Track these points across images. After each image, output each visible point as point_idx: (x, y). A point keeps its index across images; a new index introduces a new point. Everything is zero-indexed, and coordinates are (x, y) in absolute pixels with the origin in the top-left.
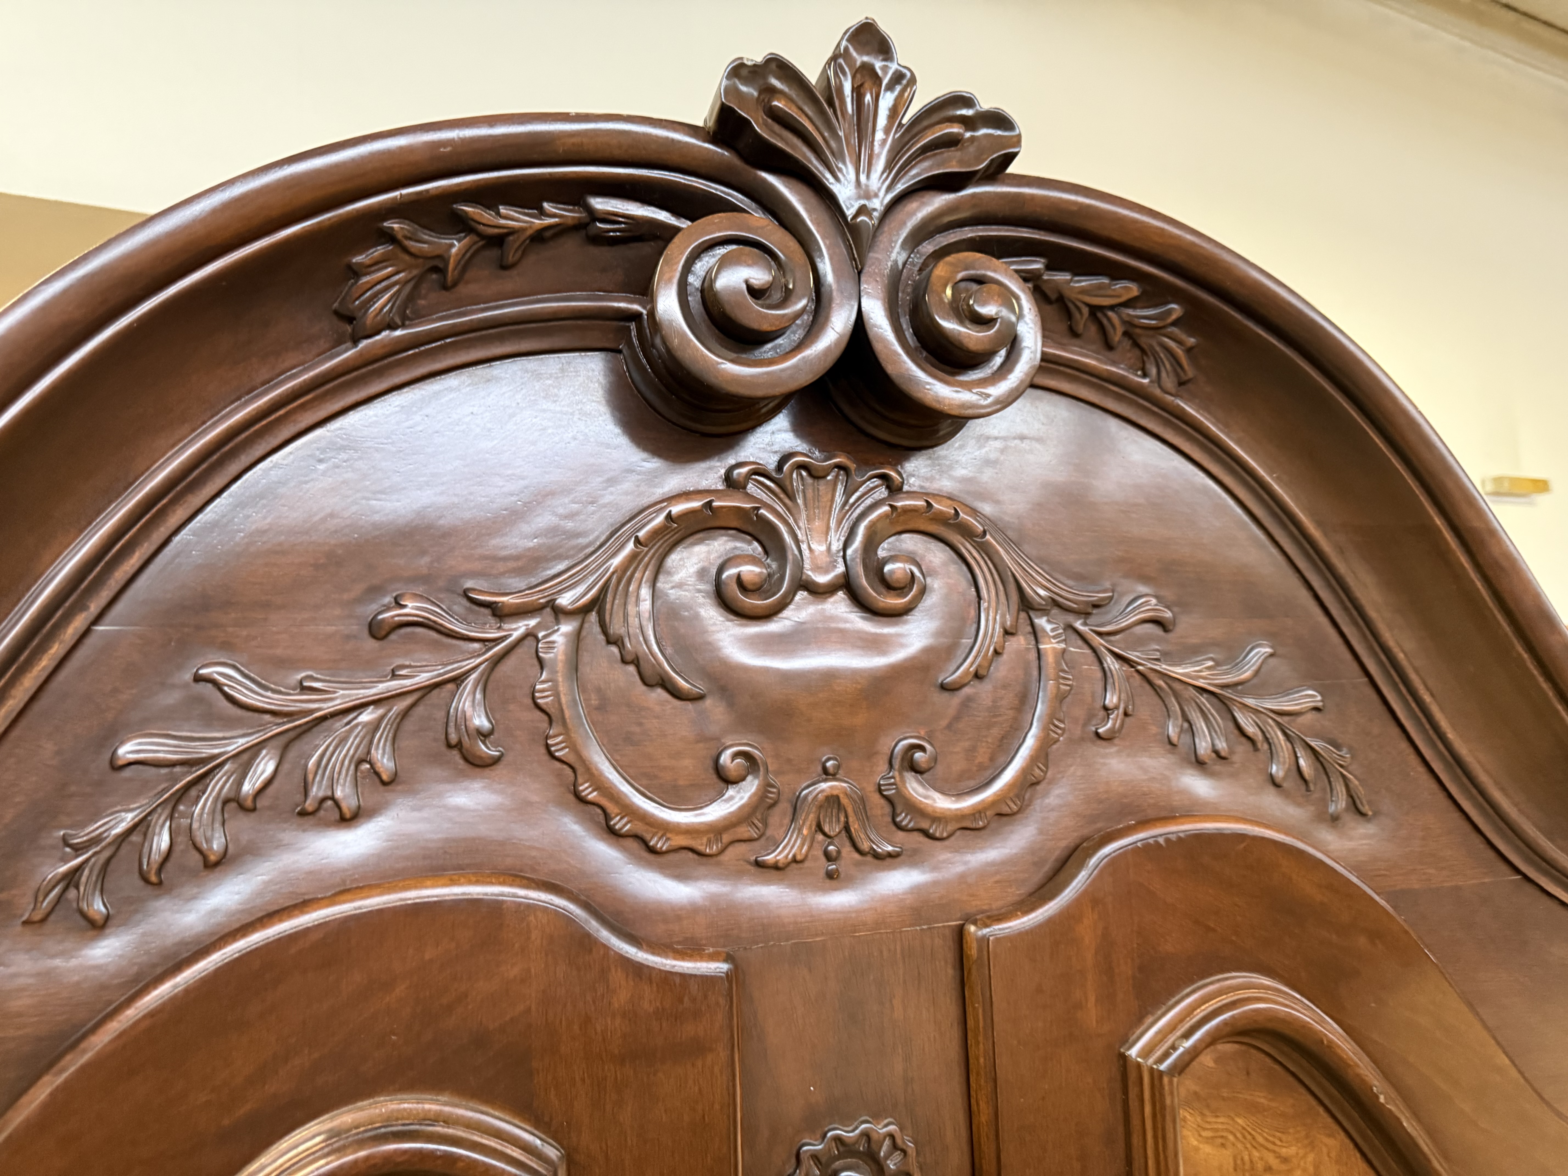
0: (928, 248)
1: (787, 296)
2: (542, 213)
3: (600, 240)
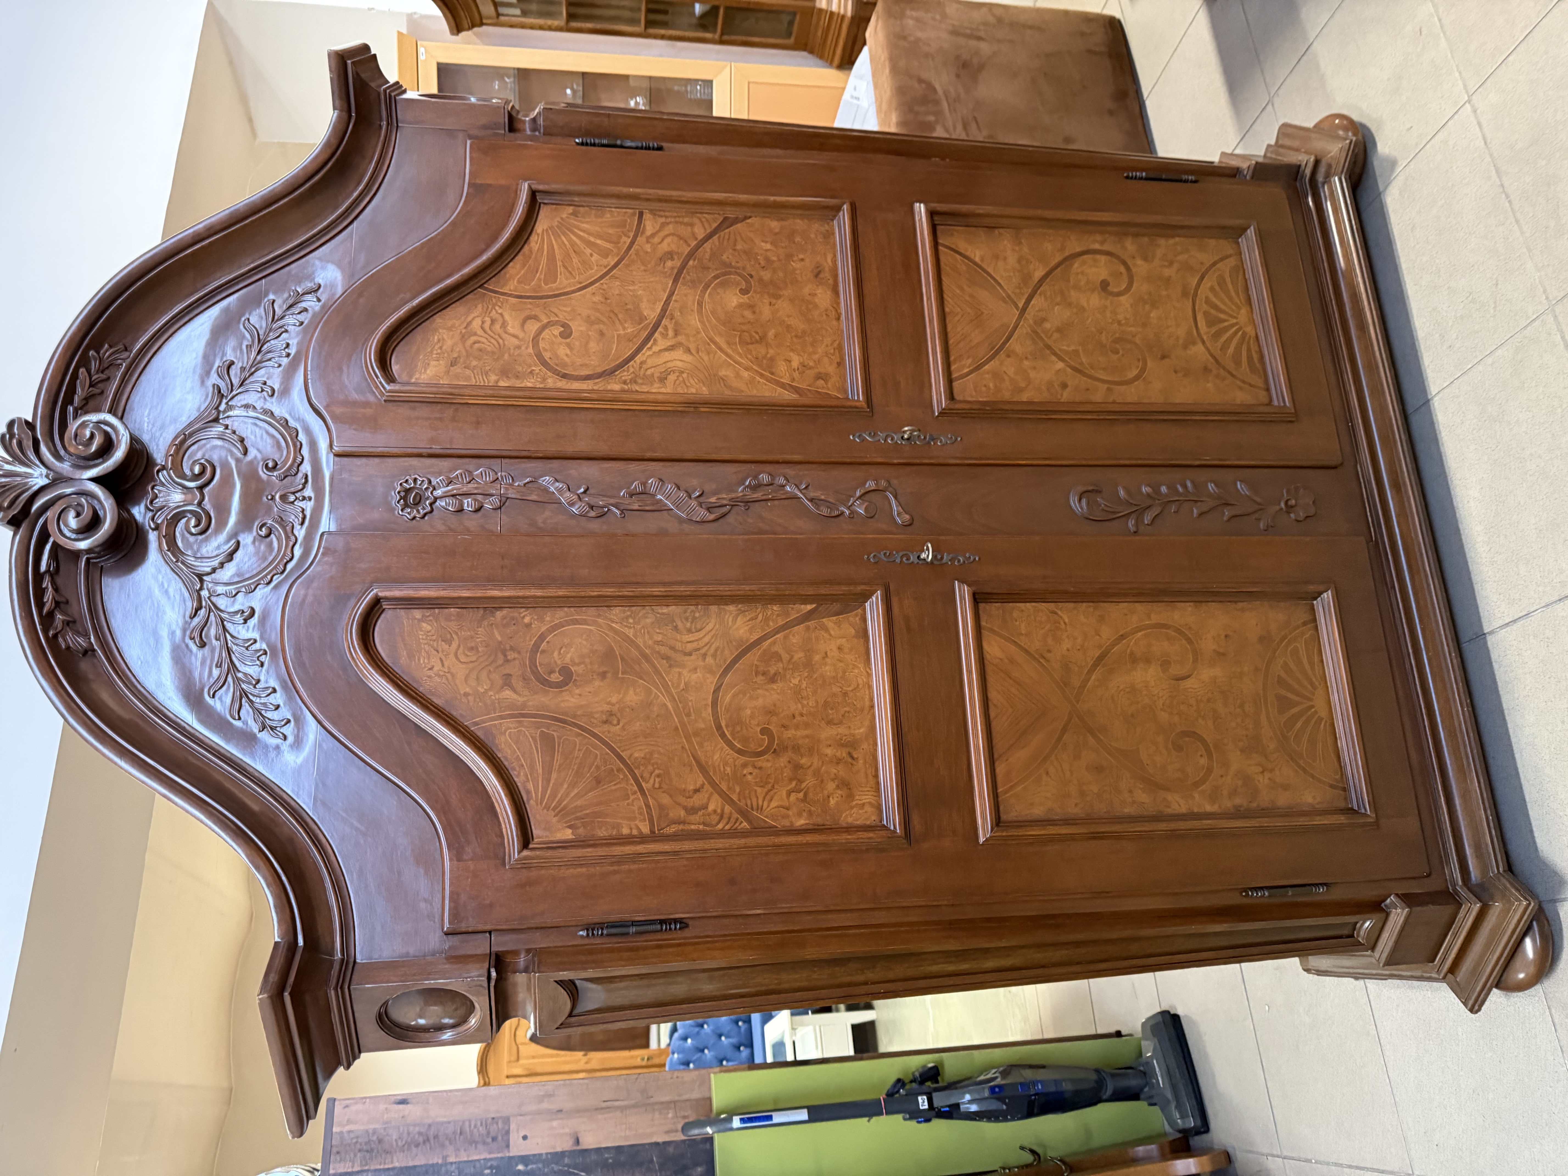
0: (62, 452)
1: (80, 505)
2: (47, 588)
3: (57, 569)
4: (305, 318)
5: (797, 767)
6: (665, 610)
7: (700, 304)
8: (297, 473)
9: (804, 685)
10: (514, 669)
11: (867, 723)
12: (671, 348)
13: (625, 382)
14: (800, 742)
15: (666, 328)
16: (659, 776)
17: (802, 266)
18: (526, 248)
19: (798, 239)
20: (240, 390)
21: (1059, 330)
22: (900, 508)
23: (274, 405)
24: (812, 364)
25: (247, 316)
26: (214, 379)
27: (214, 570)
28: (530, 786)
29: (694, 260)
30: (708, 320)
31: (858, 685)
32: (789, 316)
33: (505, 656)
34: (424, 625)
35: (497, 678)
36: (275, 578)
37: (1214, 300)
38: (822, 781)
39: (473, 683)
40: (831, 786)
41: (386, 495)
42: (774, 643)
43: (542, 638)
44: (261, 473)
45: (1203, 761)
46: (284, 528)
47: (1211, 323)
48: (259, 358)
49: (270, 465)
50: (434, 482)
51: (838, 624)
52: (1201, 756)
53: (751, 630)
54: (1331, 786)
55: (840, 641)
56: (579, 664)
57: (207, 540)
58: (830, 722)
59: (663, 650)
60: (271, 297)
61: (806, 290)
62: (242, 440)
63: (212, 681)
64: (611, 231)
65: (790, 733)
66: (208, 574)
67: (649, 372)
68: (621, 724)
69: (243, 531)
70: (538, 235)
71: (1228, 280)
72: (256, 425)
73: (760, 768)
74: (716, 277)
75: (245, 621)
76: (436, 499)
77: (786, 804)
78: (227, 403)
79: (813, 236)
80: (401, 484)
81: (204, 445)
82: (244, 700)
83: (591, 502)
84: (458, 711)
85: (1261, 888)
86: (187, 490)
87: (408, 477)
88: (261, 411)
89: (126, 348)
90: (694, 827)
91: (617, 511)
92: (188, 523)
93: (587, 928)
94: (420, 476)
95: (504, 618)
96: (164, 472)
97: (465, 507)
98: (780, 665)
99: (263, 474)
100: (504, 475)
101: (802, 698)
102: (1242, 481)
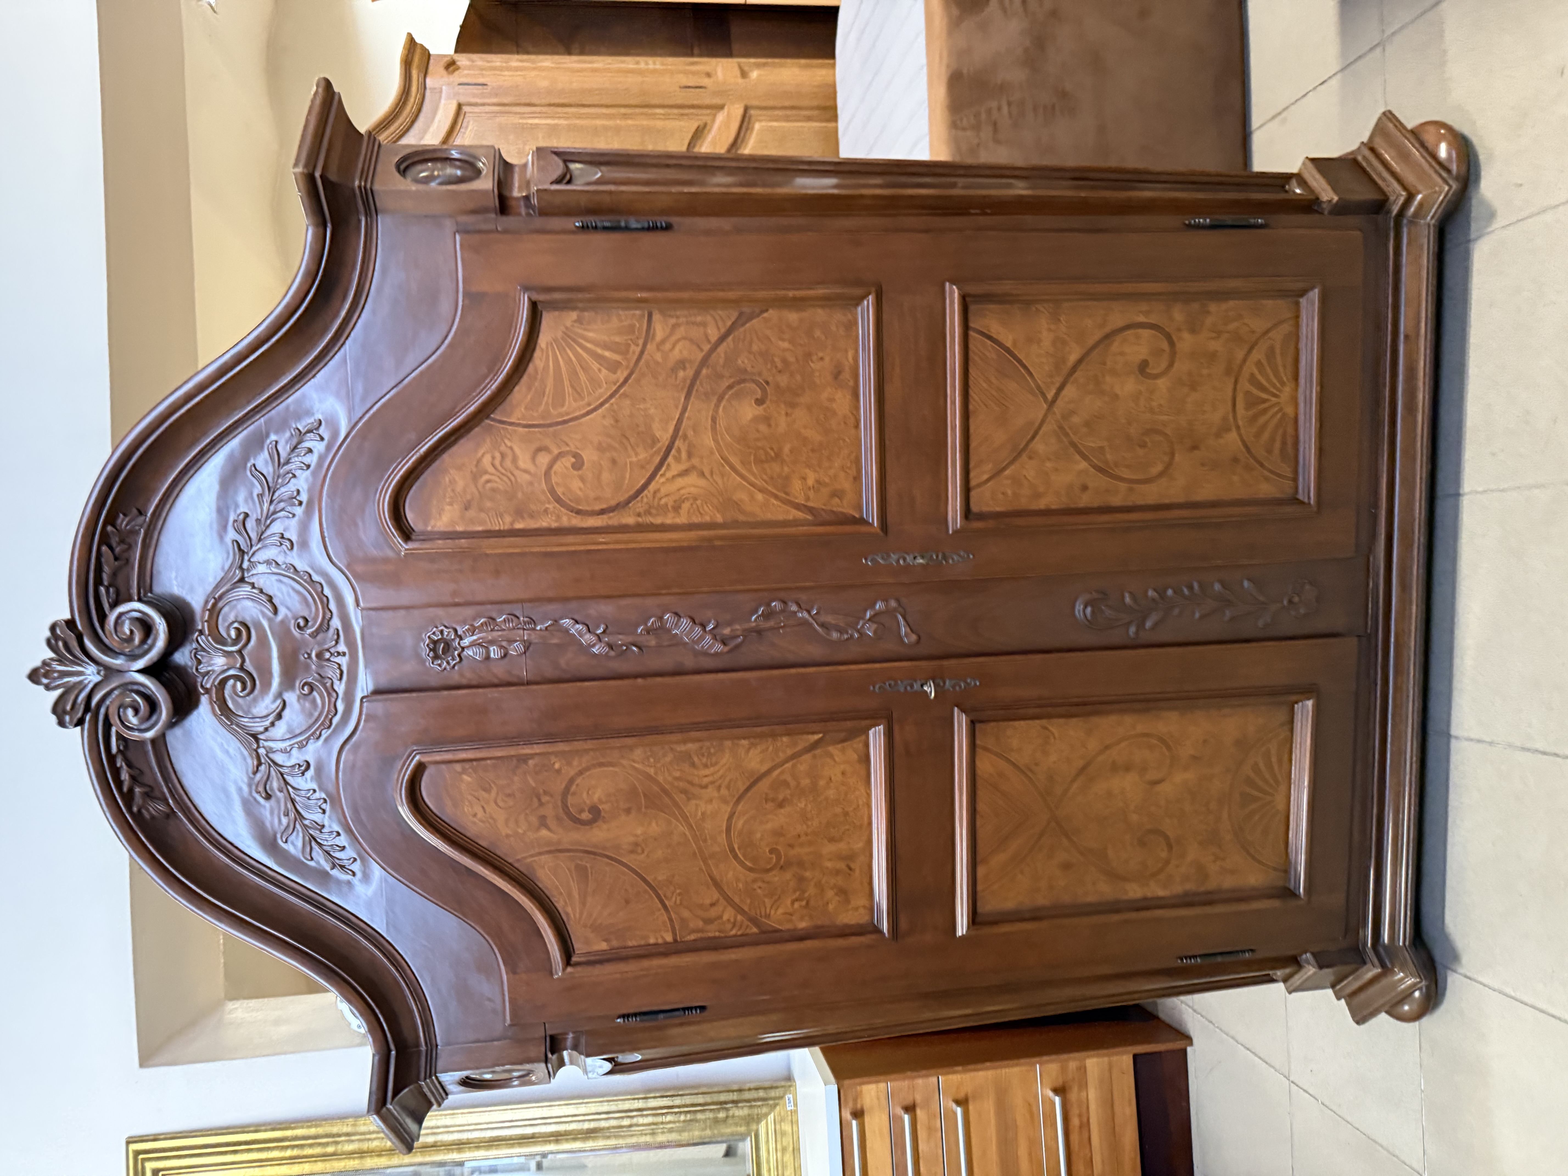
2: (121, 766)
3: (126, 746)
4: (312, 459)
5: (801, 879)
6: (682, 748)
7: (714, 420)
8: (328, 629)
9: (809, 808)
10: (548, 811)
11: (865, 838)
12: (684, 473)
13: (639, 515)
14: (805, 858)
15: (679, 451)
16: (680, 894)
17: (821, 367)
18: (531, 366)
19: (818, 333)
20: (259, 546)
21: (1087, 424)
22: (908, 630)
23: (294, 558)
24: (827, 480)
25: (252, 461)
26: (231, 534)
27: (266, 729)
28: (569, 910)
29: (708, 367)
30: (722, 439)
31: (858, 806)
32: (805, 427)
33: (539, 800)
34: (465, 777)
35: (534, 819)
36: (323, 732)
37: (1259, 377)
38: (822, 890)
39: (512, 825)
40: (830, 894)
41: (416, 647)
42: (782, 772)
43: (571, 781)
44: (294, 632)
45: (1164, 855)
46: (324, 685)
47: (1249, 406)
48: (272, 508)
49: (302, 623)
50: (460, 632)
51: (843, 750)
52: (1162, 849)
53: (762, 762)
54: (1275, 869)
55: (842, 767)
56: (606, 802)
57: (255, 700)
58: (832, 840)
59: (682, 784)
60: (273, 437)
61: (825, 395)
62: (270, 599)
63: (283, 828)
64: (617, 339)
65: (796, 851)
66: (262, 733)
67: (663, 502)
68: (646, 853)
69: (286, 690)
70: (542, 350)
71: (1278, 351)
72: (280, 581)
73: (768, 883)
74: (730, 387)
75: (303, 774)
76: (463, 649)
77: (791, 910)
78: (249, 560)
79: (834, 328)
80: (429, 637)
81: (235, 606)
82: (313, 843)
83: (611, 642)
84: (503, 850)
85: (1195, 957)
86: (228, 654)
87: (435, 629)
88: (284, 566)
89: (140, 513)
90: (710, 935)
91: (634, 648)
92: (234, 686)
93: (623, 1016)
94: (446, 627)
95: (535, 765)
96: (203, 637)
97: (492, 655)
98: (788, 792)
99: (296, 633)
100: (526, 619)
101: (807, 819)
102: (1249, 580)
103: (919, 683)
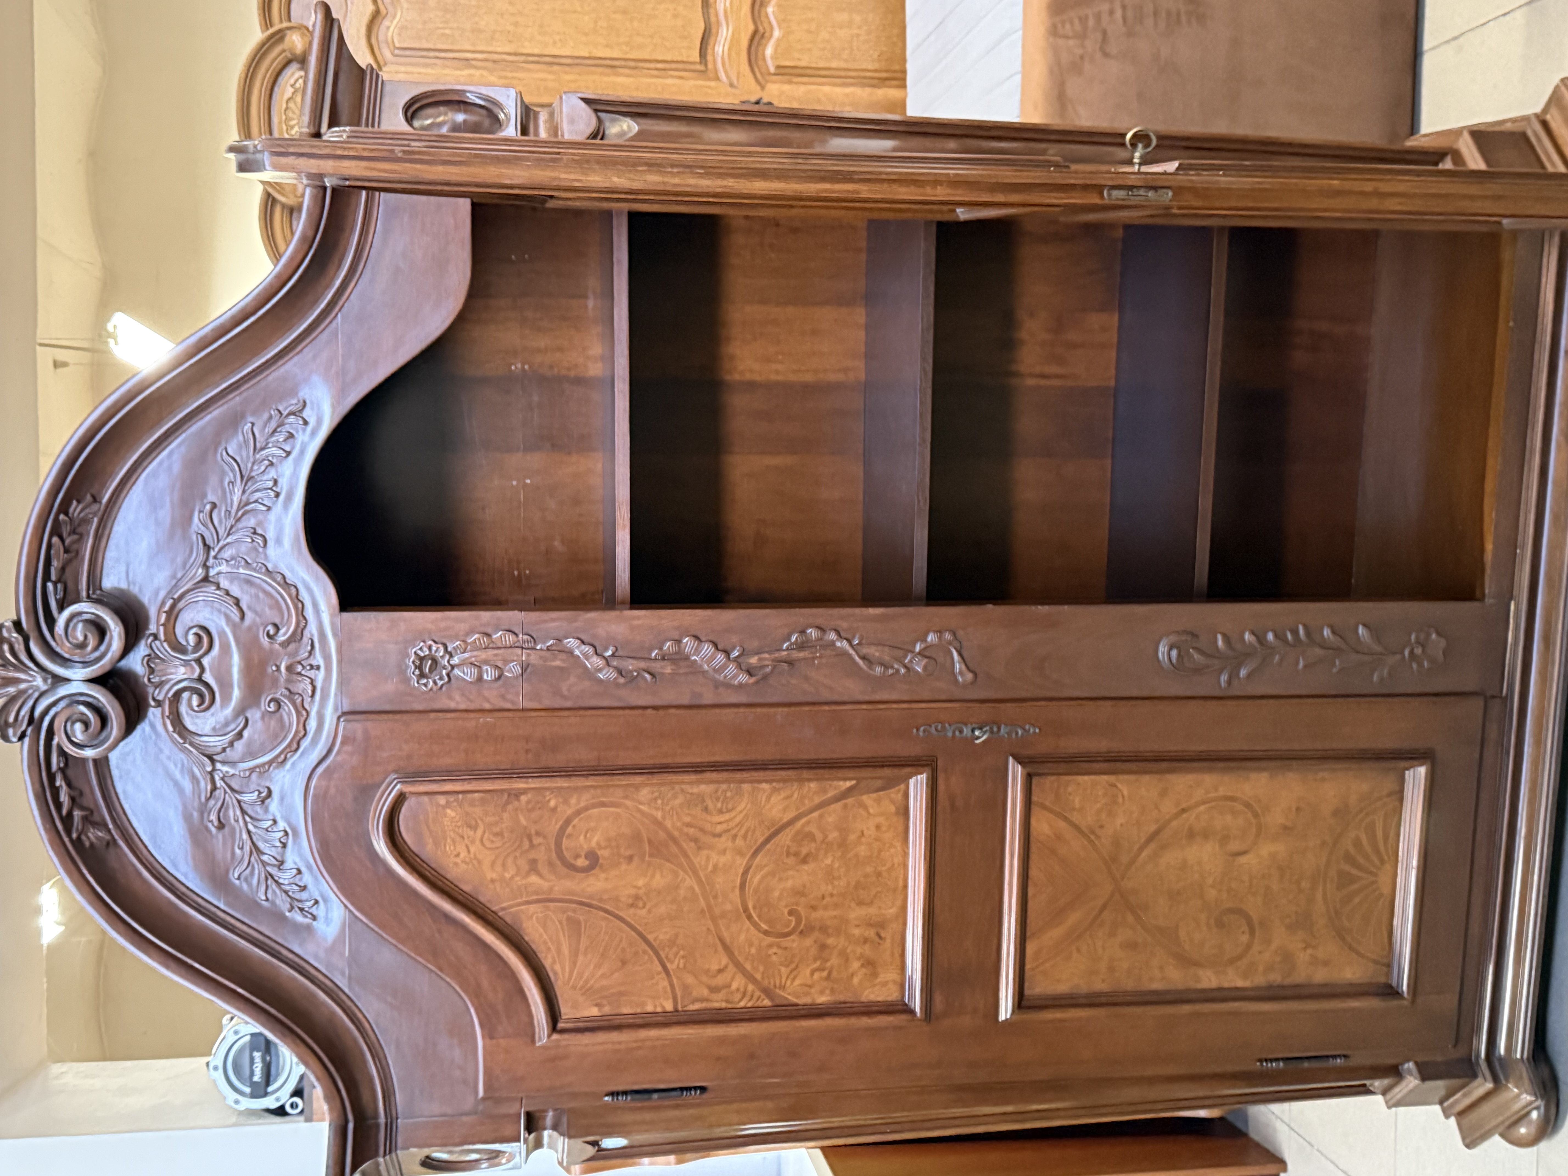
2: (61, 786)
4: (292, 446)
5: (823, 947)
6: (695, 790)
8: (302, 638)
9: (836, 865)
10: (541, 855)
11: (899, 903)
14: (829, 923)
16: (683, 957)
20: (227, 541)
22: (963, 666)
23: (266, 557)
25: (224, 444)
26: (196, 527)
27: (224, 750)
28: (557, 967)
31: (893, 865)
33: (531, 841)
34: (449, 811)
35: (523, 863)
36: (288, 756)
38: (847, 960)
39: (499, 868)
40: (855, 965)
41: (400, 664)
42: (808, 822)
43: (568, 822)
44: (262, 640)
45: (1245, 938)
46: (293, 702)
48: (244, 499)
49: (272, 631)
50: (450, 649)
51: (878, 801)
52: (1243, 932)
53: (784, 810)
54: (1375, 962)
55: (877, 820)
56: (605, 848)
57: (213, 716)
58: (860, 903)
59: (692, 832)
60: (249, 419)
62: (237, 602)
65: (819, 914)
66: (218, 754)
68: (648, 907)
69: (249, 706)
73: (786, 948)
75: (263, 802)
76: (453, 667)
77: (809, 982)
78: (215, 557)
80: (415, 653)
81: (196, 609)
82: (270, 881)
83: (621, 667)
84: (485, 897)
85: (1277, 1060)
86: (186, 663)
87: (422, 644)
88: (255, 565)
89: (95, 500)
90: (717, 1005)
91: (647, 676)
92: (190, 700)
93: (612, 1094)
94: (435, 642)
95: (528, 802)
96: (157, 642)
97: (485, 677)
98: (813, 845)
99: (265, 641)
100: (525, 637)
101: (834, 878)
102: (1364, 625)
103: (970, 727)
